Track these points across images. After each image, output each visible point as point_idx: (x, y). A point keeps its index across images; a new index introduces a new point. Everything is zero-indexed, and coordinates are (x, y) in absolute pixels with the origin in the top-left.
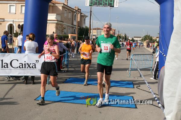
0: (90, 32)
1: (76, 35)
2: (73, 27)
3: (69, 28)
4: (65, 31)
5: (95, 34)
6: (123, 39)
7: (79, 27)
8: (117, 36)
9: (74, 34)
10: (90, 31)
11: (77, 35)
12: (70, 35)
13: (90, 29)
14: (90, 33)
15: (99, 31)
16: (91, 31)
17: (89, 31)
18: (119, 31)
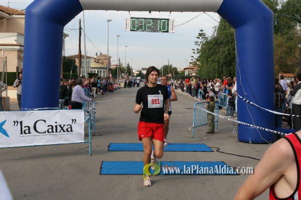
8: (116, 69)
18: (119, 60)
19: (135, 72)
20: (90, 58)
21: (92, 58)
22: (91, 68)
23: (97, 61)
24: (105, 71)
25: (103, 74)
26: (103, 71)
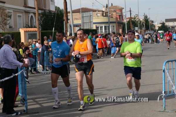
0: (68, 19)
1: (36, 29)
2: (27, 12)
3: (18, 14)
4: (11, 22)
5: (79, 22)
6: (141, 28)
7: (40, 11)
8: (129, 23)
9: (31, 27)
10: (67, 16)
11: (39, 28)
12: (22, 31)
13: (67, 13)
14: (68, 22)
15: (85, 14)
16: (70, 17)
17: (65, 18)
18: (130, 11)
19: (157, 25)
20: (94, 11)
21: (98, 11)
22: (94, 23)
23: (105, 14)
24: (114, 26)
25: (112, 29)
26: (112, 26)
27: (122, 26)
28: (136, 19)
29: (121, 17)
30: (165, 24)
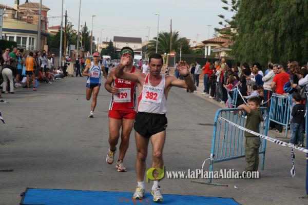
18: (66, 16)
19: (99, 45)
20: (2, 7)
21: (6, 9)
22: (4, 30)
23: (17, 15)
24: (33, 39)
25: (30, 44)
26: (30, 38)
27: (46, 39)
28: (70, 31)
29: (44, 23)
30: (114, 45)
